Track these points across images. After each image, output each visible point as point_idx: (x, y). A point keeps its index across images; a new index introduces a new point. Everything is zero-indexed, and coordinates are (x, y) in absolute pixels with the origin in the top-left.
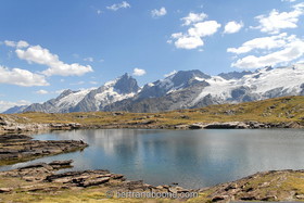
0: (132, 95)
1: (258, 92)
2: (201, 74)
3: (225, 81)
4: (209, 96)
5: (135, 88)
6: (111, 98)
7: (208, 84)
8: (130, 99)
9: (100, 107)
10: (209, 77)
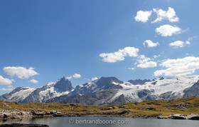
0: (67, 93)
1: (155, 94)
2: (116, 80)
3: (133, 86)
4: (122, 95)
5: (70, 88)
6: (51, 94)
7: (121, 87)
8: (66, 96)
9: (43, 101)
10: (122, 82)
